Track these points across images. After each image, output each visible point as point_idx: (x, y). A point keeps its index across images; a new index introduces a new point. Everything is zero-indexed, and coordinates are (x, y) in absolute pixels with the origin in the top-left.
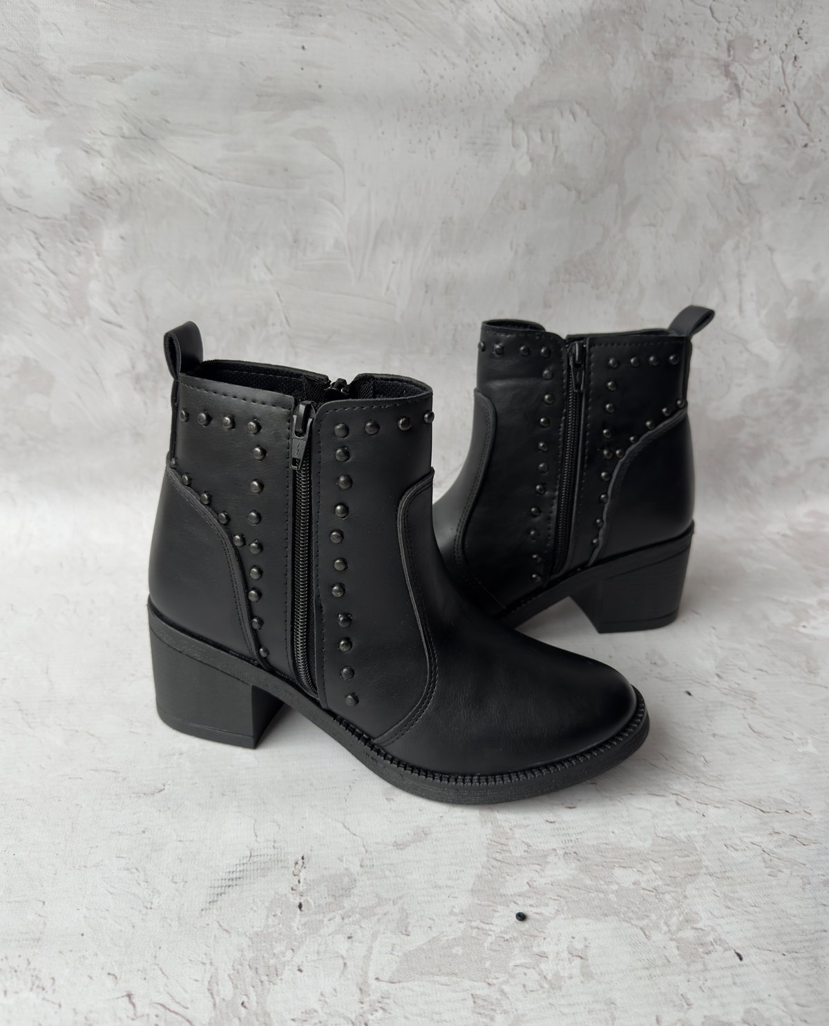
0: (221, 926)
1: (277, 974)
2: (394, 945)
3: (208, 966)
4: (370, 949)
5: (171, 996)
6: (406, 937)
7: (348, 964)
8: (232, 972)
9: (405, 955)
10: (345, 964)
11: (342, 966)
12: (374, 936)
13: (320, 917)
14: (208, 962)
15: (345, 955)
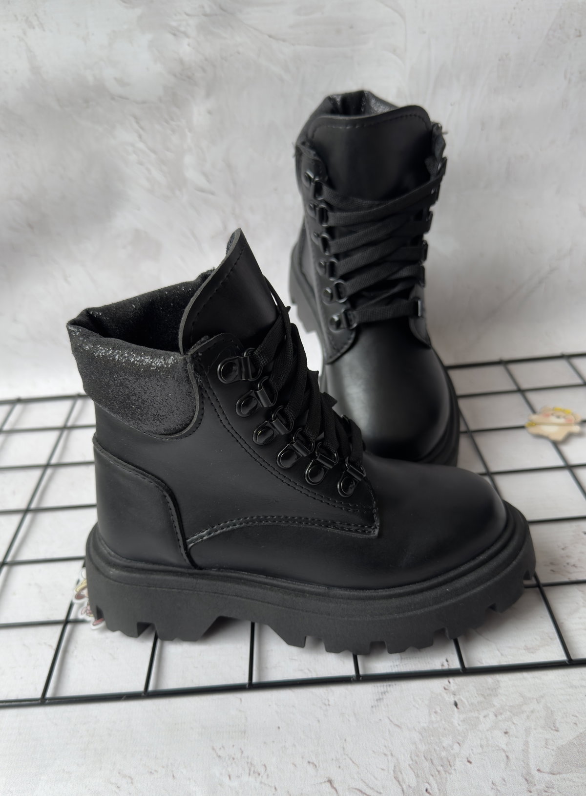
0: (391, 721)
1: (450, 765)
2: (547, 739)
3: (390, 757)
4: (526, 743)
5: (365, 782)
6: (556, 732)
7: (510, 756)
8: (411, 762)
9: (558, 748)
10: (507, 757)
11: (505, 758)
12: (528, 731)
13: (476, 714)
14: (389, 753)
15: (505, 749)
